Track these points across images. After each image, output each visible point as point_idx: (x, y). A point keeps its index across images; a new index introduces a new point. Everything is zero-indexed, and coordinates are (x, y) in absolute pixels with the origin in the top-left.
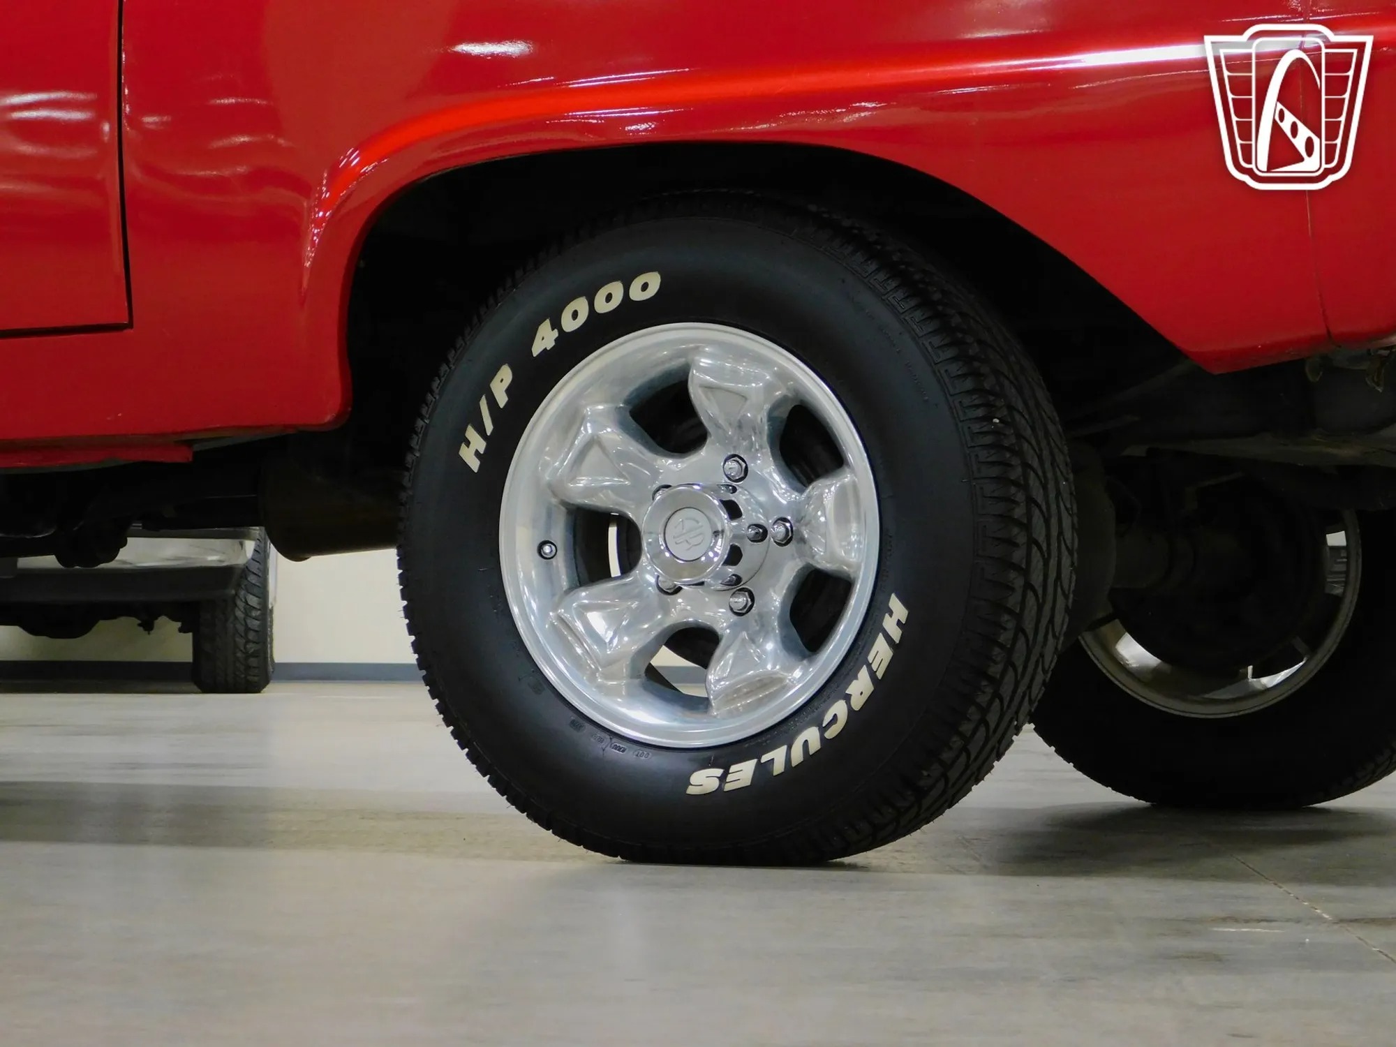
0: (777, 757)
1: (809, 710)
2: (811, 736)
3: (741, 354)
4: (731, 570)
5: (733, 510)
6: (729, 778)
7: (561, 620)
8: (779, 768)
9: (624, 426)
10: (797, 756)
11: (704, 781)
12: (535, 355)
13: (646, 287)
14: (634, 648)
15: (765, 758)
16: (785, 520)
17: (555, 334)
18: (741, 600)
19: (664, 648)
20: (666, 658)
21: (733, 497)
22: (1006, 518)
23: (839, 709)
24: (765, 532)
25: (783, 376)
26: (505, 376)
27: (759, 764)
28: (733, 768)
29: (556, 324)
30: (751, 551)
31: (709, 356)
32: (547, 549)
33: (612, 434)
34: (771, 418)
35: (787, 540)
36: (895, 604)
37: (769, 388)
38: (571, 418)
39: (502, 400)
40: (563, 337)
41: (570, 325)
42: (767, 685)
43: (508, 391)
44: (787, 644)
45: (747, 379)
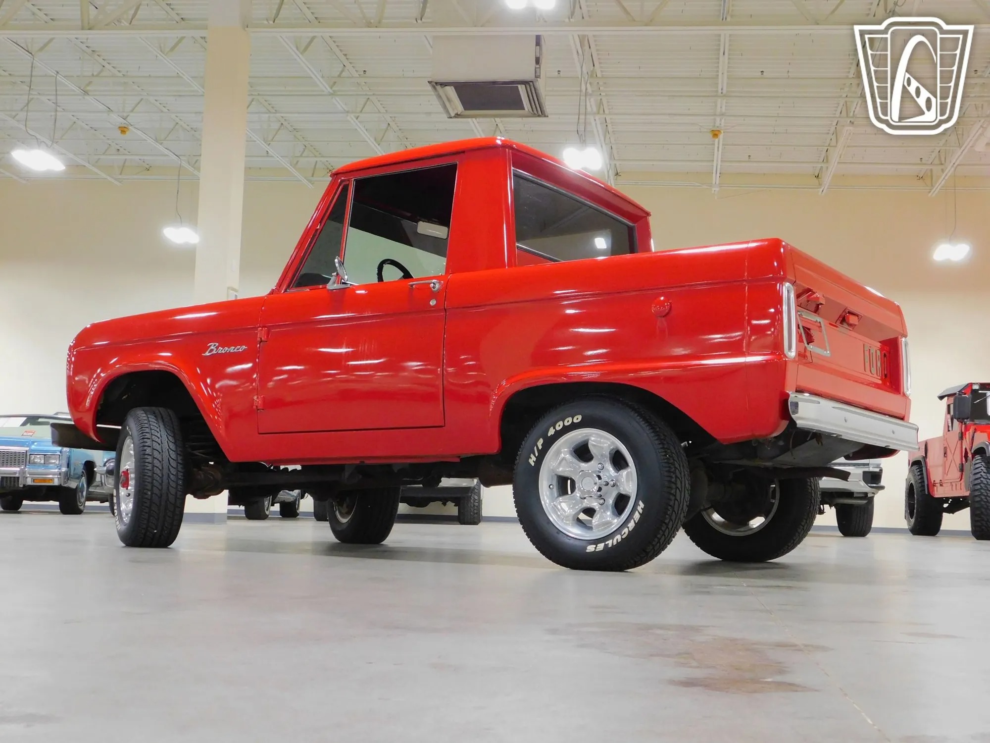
0: (610, 543)
1: (618, 530)
2: (618, 538)
3: (601, 437)
4: (599, 493)
5: (599, 477)
6: (597, 548)
7: (554, 505)
8: (610, 546)
9: (571, 454)
10: (615, 543)
11: (591, 548)
12: (549, 435)
13: (578, 419)
14: (574, 513)
15: (607, 543)
16: (613, 480)
17: (554, 430)
18: (602, 501)
19: (582, 513)
20: (582, 516)
21: (600, 474)
22: (670, 482)
23: (626, 530)
24: (608, 484)
25: (613, 443)
26: (541, 442)
27: (605, 544)
28: (598, 545)
29: (554, 428)
30: (604, 488)
31: (593, 437)
32: (551, 486)
33: (568, 456)
34: (610, 454)
35: (614, 486)
36: (641, 503)
37: (609, 446)
38: (558, 452)
39: (540, 447)
40: (556, 432)
41: (558, 428)
42: (609, 524)
43: (542, 445)
44: (613, 513)
45: (604, 443)
